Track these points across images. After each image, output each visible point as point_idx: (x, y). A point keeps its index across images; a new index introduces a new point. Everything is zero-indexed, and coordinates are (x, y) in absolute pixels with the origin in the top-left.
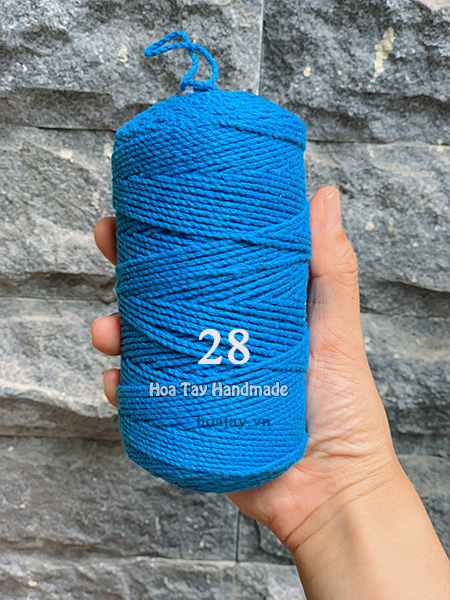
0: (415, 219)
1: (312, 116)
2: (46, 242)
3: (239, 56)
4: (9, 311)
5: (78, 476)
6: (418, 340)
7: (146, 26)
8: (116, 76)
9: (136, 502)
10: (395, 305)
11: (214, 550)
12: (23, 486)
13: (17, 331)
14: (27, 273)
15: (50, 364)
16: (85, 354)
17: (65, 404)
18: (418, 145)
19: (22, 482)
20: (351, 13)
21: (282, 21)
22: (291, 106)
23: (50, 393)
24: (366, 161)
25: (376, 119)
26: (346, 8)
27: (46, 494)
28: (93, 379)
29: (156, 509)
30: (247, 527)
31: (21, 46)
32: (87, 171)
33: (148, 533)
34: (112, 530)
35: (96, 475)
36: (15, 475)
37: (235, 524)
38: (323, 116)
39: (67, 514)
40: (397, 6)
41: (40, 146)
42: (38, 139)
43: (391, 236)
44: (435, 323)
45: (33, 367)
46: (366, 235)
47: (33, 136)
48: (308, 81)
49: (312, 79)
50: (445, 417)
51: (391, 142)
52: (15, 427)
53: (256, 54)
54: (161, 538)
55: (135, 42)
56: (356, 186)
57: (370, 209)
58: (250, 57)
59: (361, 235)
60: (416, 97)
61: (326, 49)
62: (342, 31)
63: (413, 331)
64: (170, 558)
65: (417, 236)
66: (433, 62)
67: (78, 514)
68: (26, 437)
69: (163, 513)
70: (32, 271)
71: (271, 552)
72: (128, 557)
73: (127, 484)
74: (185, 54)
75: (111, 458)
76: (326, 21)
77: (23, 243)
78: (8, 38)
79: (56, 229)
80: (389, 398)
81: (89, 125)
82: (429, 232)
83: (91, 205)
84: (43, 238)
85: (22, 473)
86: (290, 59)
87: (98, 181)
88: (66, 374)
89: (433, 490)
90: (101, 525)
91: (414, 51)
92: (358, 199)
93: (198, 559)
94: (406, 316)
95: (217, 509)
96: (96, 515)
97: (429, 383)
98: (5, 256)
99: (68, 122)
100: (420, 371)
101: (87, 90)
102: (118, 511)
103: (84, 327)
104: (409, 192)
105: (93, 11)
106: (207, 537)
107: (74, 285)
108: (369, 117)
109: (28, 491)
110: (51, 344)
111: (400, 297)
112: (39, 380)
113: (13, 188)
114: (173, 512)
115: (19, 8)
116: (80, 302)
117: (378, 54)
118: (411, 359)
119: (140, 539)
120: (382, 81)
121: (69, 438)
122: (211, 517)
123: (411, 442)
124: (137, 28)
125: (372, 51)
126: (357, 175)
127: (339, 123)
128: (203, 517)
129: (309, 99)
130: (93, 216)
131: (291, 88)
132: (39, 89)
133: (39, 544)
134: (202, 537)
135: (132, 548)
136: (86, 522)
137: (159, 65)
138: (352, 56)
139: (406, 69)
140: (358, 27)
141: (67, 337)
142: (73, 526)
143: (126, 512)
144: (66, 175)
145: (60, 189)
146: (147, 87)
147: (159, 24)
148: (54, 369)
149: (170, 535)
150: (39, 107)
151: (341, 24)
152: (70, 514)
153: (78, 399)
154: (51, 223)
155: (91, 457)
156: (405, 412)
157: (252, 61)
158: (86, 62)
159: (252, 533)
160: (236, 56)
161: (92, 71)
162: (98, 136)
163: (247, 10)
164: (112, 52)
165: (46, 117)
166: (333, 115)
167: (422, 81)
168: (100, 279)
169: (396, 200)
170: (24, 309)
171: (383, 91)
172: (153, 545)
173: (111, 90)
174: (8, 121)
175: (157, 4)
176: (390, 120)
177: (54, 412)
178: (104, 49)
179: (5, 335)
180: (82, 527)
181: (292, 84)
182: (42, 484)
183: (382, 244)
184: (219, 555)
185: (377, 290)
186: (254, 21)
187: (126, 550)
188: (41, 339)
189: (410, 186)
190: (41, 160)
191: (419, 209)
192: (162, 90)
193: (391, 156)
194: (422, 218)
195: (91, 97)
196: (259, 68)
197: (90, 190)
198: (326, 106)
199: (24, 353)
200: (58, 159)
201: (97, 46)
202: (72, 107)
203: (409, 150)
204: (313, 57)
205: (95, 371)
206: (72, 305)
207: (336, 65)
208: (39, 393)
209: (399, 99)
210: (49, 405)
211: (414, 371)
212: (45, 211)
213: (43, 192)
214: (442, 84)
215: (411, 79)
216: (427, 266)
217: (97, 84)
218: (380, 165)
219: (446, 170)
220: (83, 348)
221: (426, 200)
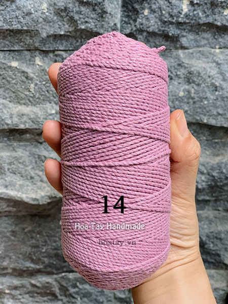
0: (205, 89)
1: (149, 36)
2: (6, 112)
3: (109, 6)
5: (29, 235)
6: (207, 152)
8: (41, 20)
10: (195, 135)
15: (11, 178)
16: (30, 171)
17: (21, 198)
18: (206, 49)
22: (138, 32)
23: (12, 193)
24: (179, 59)
25: (183, 36)
27: (12, 245)
28: (35, 184)
32: (27, 73)
34: (48, 261)
35: (39, 234)
38: (155, 36)
39: (24, 255)
43: (193, 98)
44: (216, 143)
45: (2, 180)
46: (180, 99)
48: (147, 17)
49: (149, 17)
50: (222, 191)
51: (192, 48)
53: (118, 4)
56: (174, 73)
57: (181, 85)
58: (115, 6)
59: (177, 99)
60: (205, 24)
63: (204, 147)
65: (207, 98)
66: (214, 5)
67: (30, 254)
72: (57, 274)
73: (55, 237)
74: (79, 6)
75: (46, 224)
79: (11, 105)
81: (26, 47)
82: (213, 95)
83: (29, 91)
84: (4, 111)
86: (137, 6)
87: (33, 78)
88: (21, 182)
89: (216, 228)
90: (43, 259)
92: (175, 80)
94: (200, 140)
96: (40, 254)
97: (214, 174)
99: (15, 46)
100: (209, 168)
101: (25, 28)
102: (51, 251)
103: (29, 157)
104: (202, 75)
107: (22, 135)
108: (180, 35)
109: (3, 245)
110: (11, 167)
111: (197, 130)
112: (6, 187)
116: (26, 143)
117: (184, 1)
118: (204, 162)
119: (64, 264)
120: (187, 16)
121: (23, 216)
123: (204, 204)
126: (174, 67)
127: (164, 40)
129: (147, 28)
130: (31, 97)
131: (138, 22)
133: (10, 271)
135: (60, 269)
136: (35, 258)
137: (65, 13)
138: (170, 3)
139: (199, 9)
141: (20, 163)
142: (27, 261)
143: (55, 251)
144: (15, 76)
145: (12, 83)
146: (59, 25)
148: (14, 180)
152: (26, 254)
153: (28, 195)
154: (8, 102)
155: (34, 225)
156: (202, 190)
157: (116, 8)
158: (24, 13)
160: (107, 6)
161: (27, 17)
162: (32, 53)
164: (38, 6)
165: (3, 44)
166: (160, 35)
167: (208, 15)
168: (37, 131)
169: (195, 79)
171: (187, 21)
173: (39, 27)
176: (191, 37)
177: (15, 202)
178: (34, 5)
180: (33, 261)
181: (138, 20)
182: (10, 240)
183: (188, 103)
187: (56, 270)
188: (6, 165)
189: (202, 71)
191: (208, 83)
192: (67, 26)
193: (192, 56)
194: (209, 88)
195: (27, 32)
196: (120, 11)
197: (29, 83)
198: (157, 31)
200: (10, 67)
201: (30, 4)
202: (17, 38)
203: (201, 52)
204: (149, 4)
205: (36, 180)
206: (22, 145)
207: (162, 8)
208: (6, 193)
209: (196, 25)
210: (12, 200)
211: (206, 168)
212: (4, 96)
213: (2, 86)
214: (218, 16)
215: (202, 14)
216: (212, 113)
217: (31, 25)
218: (186, 61)
219: (221, 62)
220: (29, 168)
221: (211, 78)
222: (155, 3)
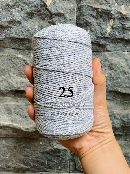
0: (119, 73)
2: (14, 81)
4: (3, 101)
5: (23, 149)
6: (121, 108)
7: (43, 19)
8: (34, 34)
9: (40, 156)
10: (114, 98)
11: (63, 170)
12: (7, 152)
13: (6, 107)
14: (9, 90)
15: (15, 116)
16: (25, 113)
17: (20, 128)
18: (120, 52)
19: (7, 151)
20: (101, 15)
21: (81, 18)
23: (15, 125)
24: (105, 57)
25: (108, 45)
26: (99, 14)
27: (14, 154)
28: (27, 120)
29: (46, 158)
30: (72, 163)
31: (7, 25)
32: (26, 61)
33: (44, 165)
34: (33, 164)
35: (28, 149)
36: (5, 149)
37: (69, 162)
38: (93, 44)
39: (20, 160)
40: (114, 13)
41: (12, 54)
42: (12, 52)
43: (113, 78)
44: (126, 103)
45: (10, 117)
47: (10, 51)
49: (90, 34)
50: (129, 129)
51: (112, 51)
52: (5, 135)
54: (47, 167)
55: (40, 24)
56: (103, 64)
57: (106, 70)
60: (119, 38)
61: (94, 25)
62: (98, 20)
63: (119, 105)
64: (50, 172)
65: (120, 78)
66: (124, 29)
67: (23, 160)
68: (8, 138)
69: (48, 159)
70: (10, 90)
71: (79, 170)
72: (38, 172)
73: (37, 151)
75: (33, 143)
76: (94, 17)
77: (8, 82)
78: (4, 23)
79: (17, 77)
80: (113, 124)
81: (26, 48)
82: (123, 77)
84: (13, 80)
85: (7, 148)
87: (29, 63)
88: (20, 119)
89: (126, 151)
90: (30, 163)
91: (118, 26)
92: (103, 68)
93: (58, 172)
94: (117, 101)
95: (64, 158)
96: (29, 160)
97: (124, 120)
98: (2, 85)
99: (21, 47)
100: (121, 116)
101: (26, 38)
102: (35, 159)
103: (25, 105)
104: (118, 65)
105: (28, 15)
106: (61, 166)
107: (22, 94)
108: (106, 44)
109: (9, 153)
110: (15, 110)
111: (115, 95)
112: (12, 121)
113: (5, 66)
114: (51, 159)
115: (7, 15)
116: (24, 98)
117: (108, 26)
118: (119, 113)
119: (41, 167)
120: (110, 34)
121: (21, 138)
122: (62, 160)
123: (119, 137)
124: (40, 20)
125: (107, 26)
126: (103, 61)
127: (98, 46)
128: (60, 160)
132: (12, 38)
133: (12, 169)
134: (59, 166)
135: (39, 170)
136: (26, 162)
138: (101, 27)
139: (116, 31)
140: (103, 19)
141: (20, 108)
142: (22, 163)
143: (37, 159)
144: (20, 62)
145: (18, 66)
147: (46, 19)
148: (17, 118)
149: (50, 165)
150: (12, 43)
151: (98, 18)
152: (21, 160)
153: (23, 126)
154: (16, 76)
155: (27, 143)
156: (117, 128)
158: (26, 30)
159: (74, 164)
161: (27, 32)
162: (29, 51)
163: (71, 15)
164: (33, 27)
165: (14, 45)
166: (96, 44)
167: (121, 34)
169: (114, 68)
170: (8, 100)
171: (110, 37)
172: (45, 169)
174: (3, 47)
175: (46, 13)
176: (112, 45)
177: (16, 130)
178: (31, 26)
179: (2, 108)
180: (25, 164)
182: (13, 151)
183: (110, 80)
184: (64, 171)
185: (109, 93)
186: (73, 18)
187: (37, 170)
188: (13, 109)
189: (118, 64)
190: (13, 58)
191: (121, 70)
193: (112, 55)
194: (121, 72)
195: (27, 40)
198: (94, 41)
199: (8, 113)
200: (18, 57)
201: (29, 25)
202: (22, 43)
203: (117, 53)
204: (90, 28)
205: (28, 118)
206: (22, 99)
207: (97, 30)
208: (12, 125)
209: (114, 39)
210: (15, 128)
211: (120, 116)
212: (14, 72)
213: (13, 67)
214: (126, 35)
215: (118, 33)
216: (123, 86)
217: (29, 36)
218: (109, 58)
219: (128, 59)
220: (25, 112)
221: (122, 67)
222: (93, 27)
